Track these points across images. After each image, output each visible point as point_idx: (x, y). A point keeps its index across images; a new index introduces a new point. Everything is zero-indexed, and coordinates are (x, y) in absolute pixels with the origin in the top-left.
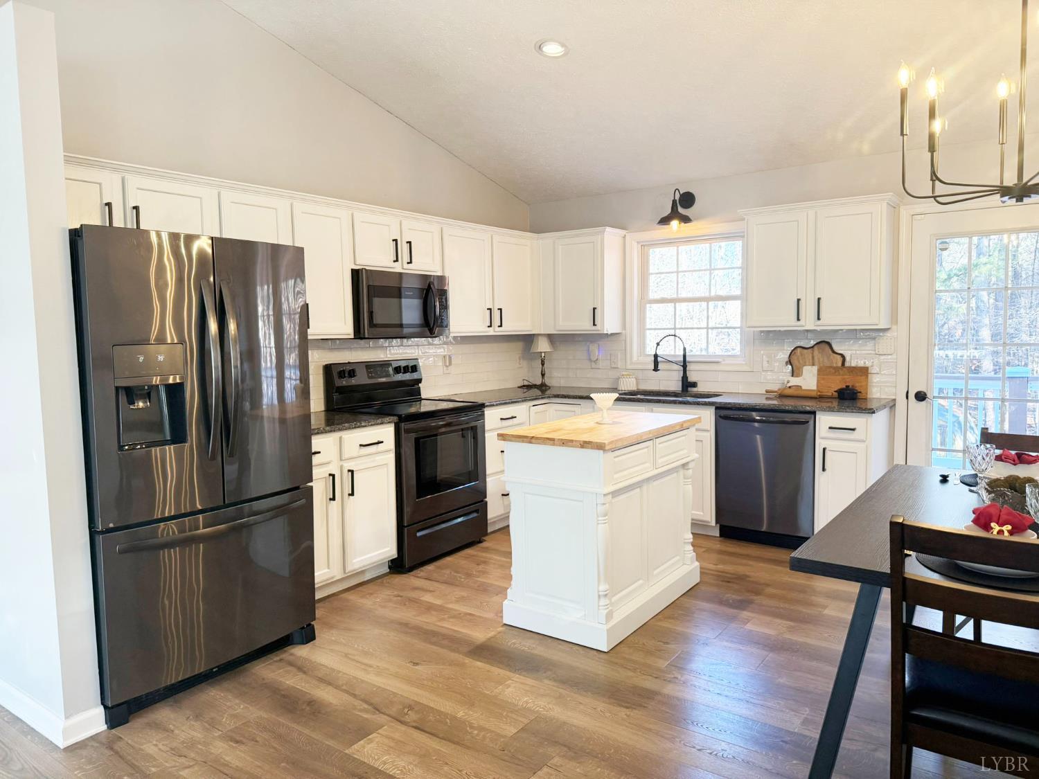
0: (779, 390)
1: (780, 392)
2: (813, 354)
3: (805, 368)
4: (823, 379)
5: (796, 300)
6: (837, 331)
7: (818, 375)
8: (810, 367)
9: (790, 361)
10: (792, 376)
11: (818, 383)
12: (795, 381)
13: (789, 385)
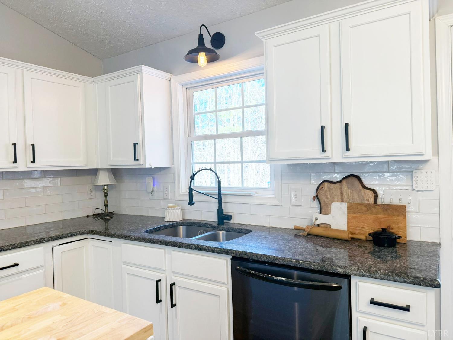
0: (307, 227)
1: (308, 230)
2: (341, 189)
3: (333, 204)
4: (354, 218)
5: (320, 128)
6: (367, 163)
7: (348, 213)
8: (339, 203)
9: (317, 196)
10: (320, 213)
11: (348, 222)
12: (323, 219)
13: (317, 223)
